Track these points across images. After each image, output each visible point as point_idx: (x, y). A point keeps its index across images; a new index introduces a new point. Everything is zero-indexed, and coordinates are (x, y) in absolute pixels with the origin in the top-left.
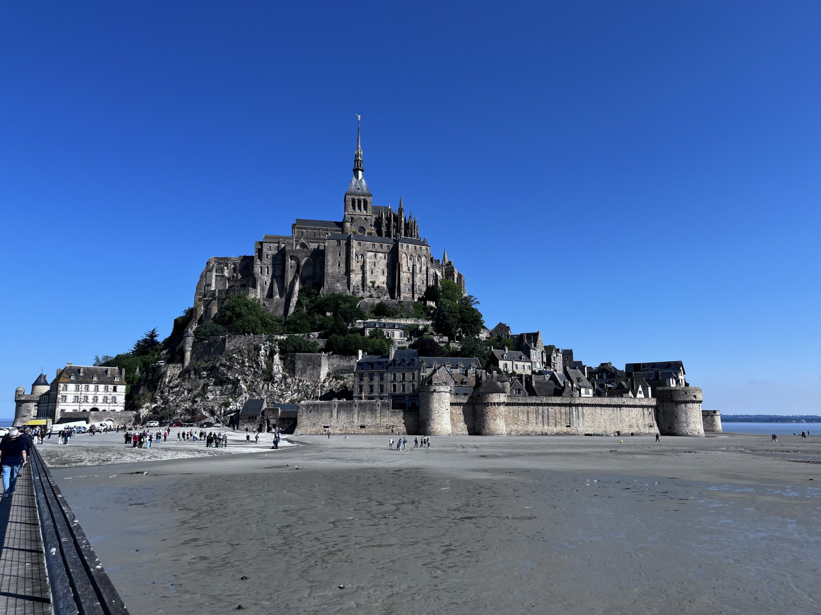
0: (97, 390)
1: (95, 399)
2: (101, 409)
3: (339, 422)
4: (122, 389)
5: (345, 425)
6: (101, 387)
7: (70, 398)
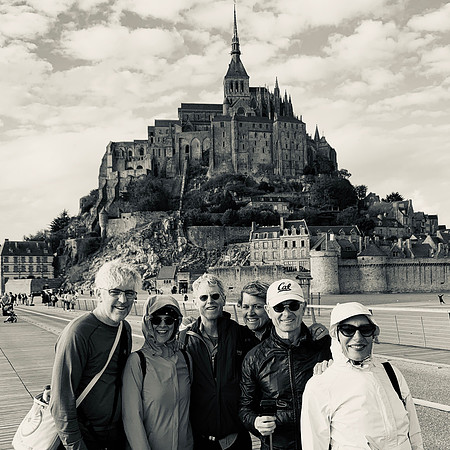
0: (31, 261)
1: (31, 268)
2: (36, 276)
4: (50, 259)
6: (35, 258)
7: (11, 268)
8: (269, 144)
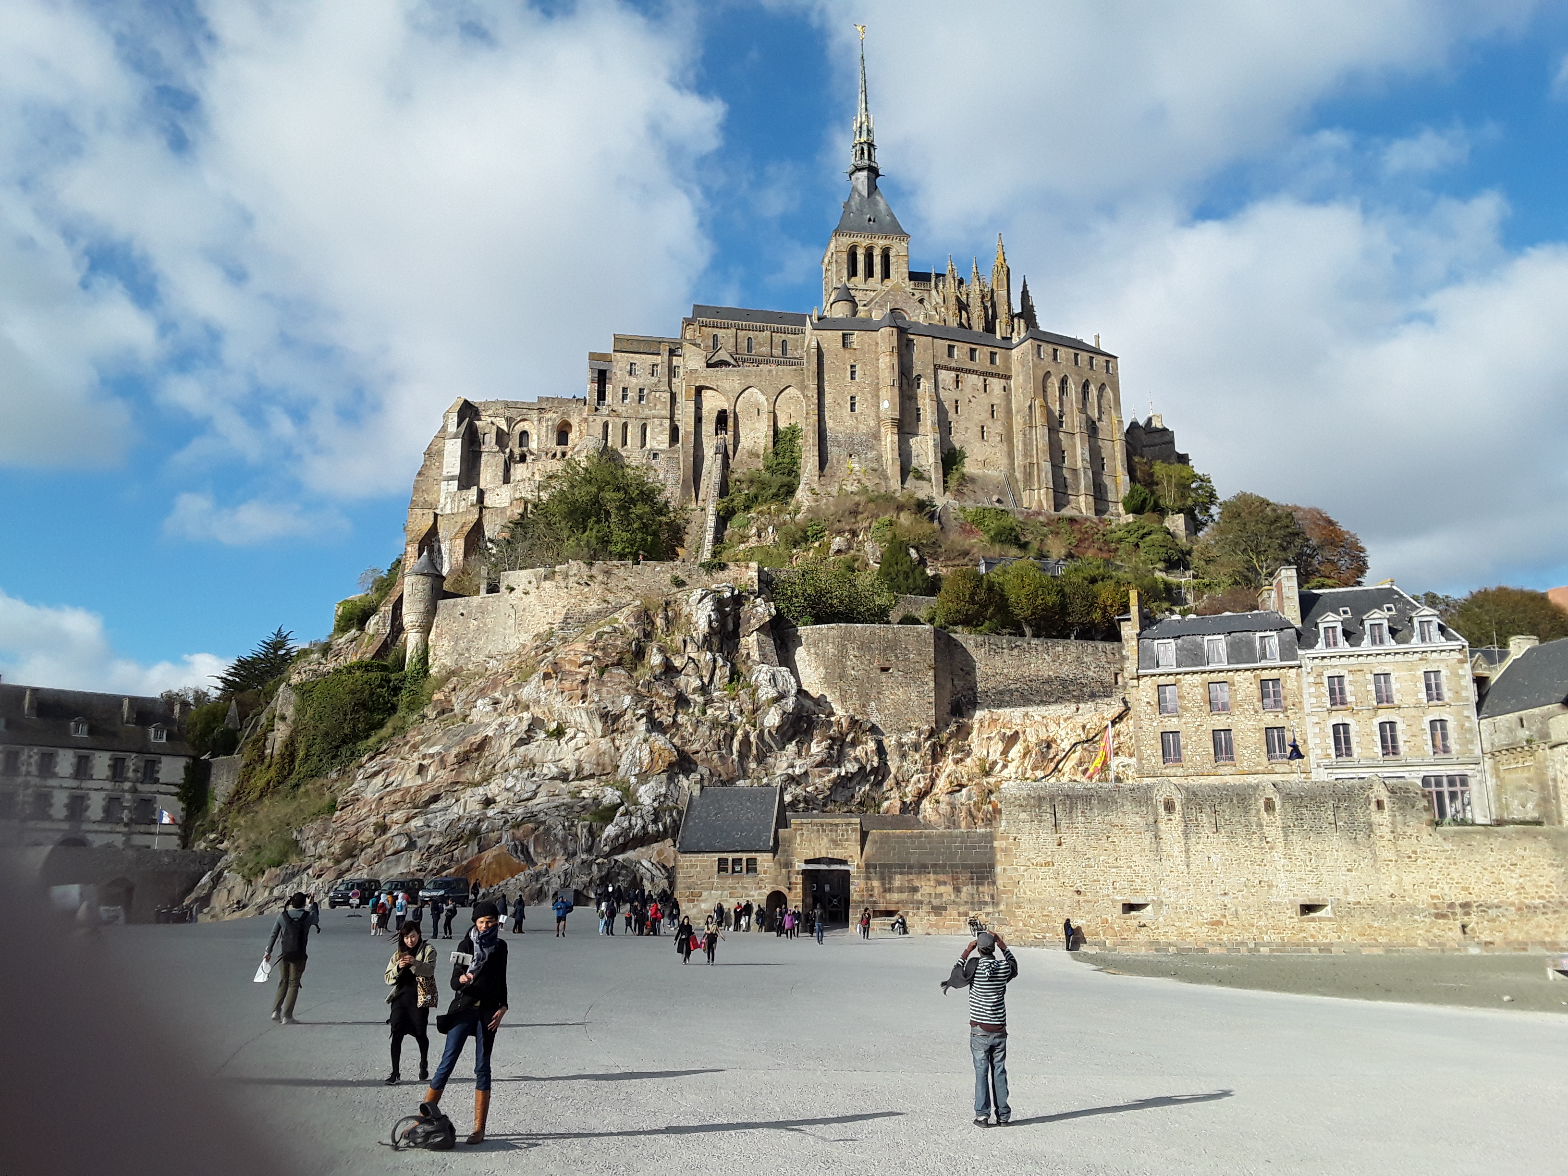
0: (83, 771)
3: (1197, 884)
4: (172, 769)
5: (1226, 899)
6: (101, 761)
8: (999, 413)
